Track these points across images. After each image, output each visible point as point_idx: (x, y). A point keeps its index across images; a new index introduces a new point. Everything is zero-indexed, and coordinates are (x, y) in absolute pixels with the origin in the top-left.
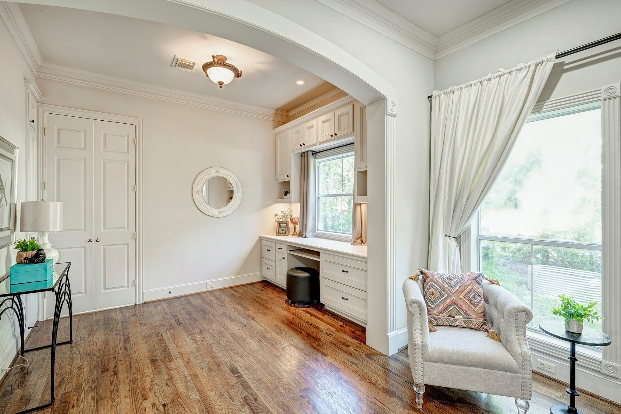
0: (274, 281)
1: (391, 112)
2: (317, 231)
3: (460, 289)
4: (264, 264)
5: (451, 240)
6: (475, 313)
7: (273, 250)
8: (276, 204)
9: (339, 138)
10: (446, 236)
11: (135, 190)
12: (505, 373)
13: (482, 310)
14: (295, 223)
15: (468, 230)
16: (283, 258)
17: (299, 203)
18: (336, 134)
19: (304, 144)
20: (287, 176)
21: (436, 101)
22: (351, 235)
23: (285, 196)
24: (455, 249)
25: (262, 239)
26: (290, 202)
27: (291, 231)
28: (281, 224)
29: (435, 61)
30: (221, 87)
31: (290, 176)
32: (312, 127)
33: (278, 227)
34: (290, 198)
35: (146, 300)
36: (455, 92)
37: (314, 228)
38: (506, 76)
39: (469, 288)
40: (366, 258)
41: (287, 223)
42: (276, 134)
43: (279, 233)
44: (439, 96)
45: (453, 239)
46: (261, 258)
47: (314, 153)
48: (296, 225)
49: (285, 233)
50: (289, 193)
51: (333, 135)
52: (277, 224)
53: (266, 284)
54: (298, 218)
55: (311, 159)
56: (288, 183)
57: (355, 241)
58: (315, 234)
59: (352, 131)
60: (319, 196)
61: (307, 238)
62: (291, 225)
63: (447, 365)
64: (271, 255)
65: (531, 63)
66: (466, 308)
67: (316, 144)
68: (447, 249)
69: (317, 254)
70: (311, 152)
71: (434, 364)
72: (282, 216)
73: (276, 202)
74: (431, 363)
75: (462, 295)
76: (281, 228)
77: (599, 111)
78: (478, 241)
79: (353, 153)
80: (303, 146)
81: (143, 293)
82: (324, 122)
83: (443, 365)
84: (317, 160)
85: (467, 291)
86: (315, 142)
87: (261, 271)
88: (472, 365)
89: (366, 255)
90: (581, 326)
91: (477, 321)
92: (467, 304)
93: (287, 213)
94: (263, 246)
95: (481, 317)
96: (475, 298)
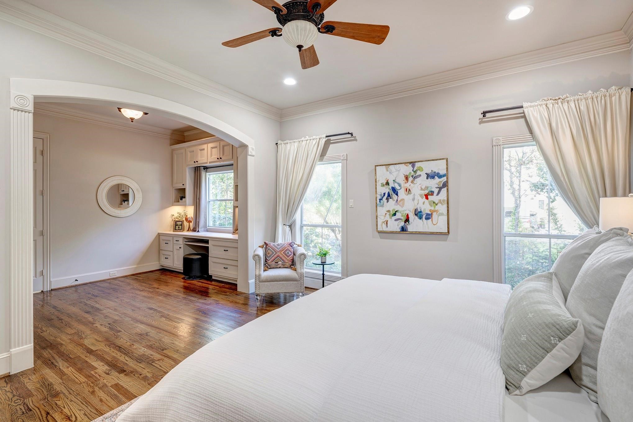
0: (172, 267)
1: (251, 154)
2: (208, 227)
3: (282, 249)
4: (162, 255)
5: (286, 227)
6: (288, 260)
7: (171, 243)
8: (173, 206)
9: (223, 161)
10: (284, 225)
11: (42, 194)
12: (294, 282)
13: (292, 258)
14: (190, 222)
15: (294, 221)
16: (180, 248)
17: (193, 206)
18: (221, 158)
19: (197, 162)
20: (183, 185)
21: (280, 146)
22: (232, 229)
23: (180, 200)
24: (288, 232)
25: (160, 235)
26: (185, 205)
27: (186, 228)
28: (178, 223)
29: (280, 122)
30: (132, 121)
31: (185, 185)
32: (204, 149)
33: (175, 225)
34: (185, 202)
35: (53, 288)
36: (289, 144)
37: (205, 226)
38: (309, 141)
39: (286, 249)
40: (237, 240)
41: (182, 222)
42: (173, 150)
43: (175, 230)
44: (281, 144)
45: (287, 226)
46: (159, 250)
47: (206, 168)
48: (191, 223)
49: (181, 230)
50: (185, 197)
51: (219, 158)
52: (174, 222)
53: (164, 271)
54: (192, 217)
55: (203, 173)
56: (184, 190)
57: (235, 232)
58: (206, 229)
59: (232, 157)
60: (209, 200)
61: (200, 232)
62: (186, 224)
63: (270, 283)
64: (169, 247)
65: (318, 137)
66: (283, 258)
67: (207, 163)
68: (284, 232)
69: (207, 242)
70: (203, 167)
71: (264, 283)
72: (178, 216)
73: (173, 205)
74: (263, 283)
75: (282, 253)
76: (177, 225)
77: (341, 164)
78: (302, 227)
79: (233, 171)
80: (196, 163)
81: (50, 282)
82: (212, 148)
83: (268, 283)
84: (207, 173)
85: (285, 250)
86: (206, 161)
87: (159, 261)
88: (280, 281)
89: (237, 238)
90: (326, 259)
91: (288, 263)
92: (284, 256)
93: (183, 214)
94: (161, 241)
95: (290, 262)
96: (288, 253)
